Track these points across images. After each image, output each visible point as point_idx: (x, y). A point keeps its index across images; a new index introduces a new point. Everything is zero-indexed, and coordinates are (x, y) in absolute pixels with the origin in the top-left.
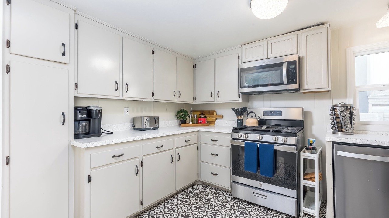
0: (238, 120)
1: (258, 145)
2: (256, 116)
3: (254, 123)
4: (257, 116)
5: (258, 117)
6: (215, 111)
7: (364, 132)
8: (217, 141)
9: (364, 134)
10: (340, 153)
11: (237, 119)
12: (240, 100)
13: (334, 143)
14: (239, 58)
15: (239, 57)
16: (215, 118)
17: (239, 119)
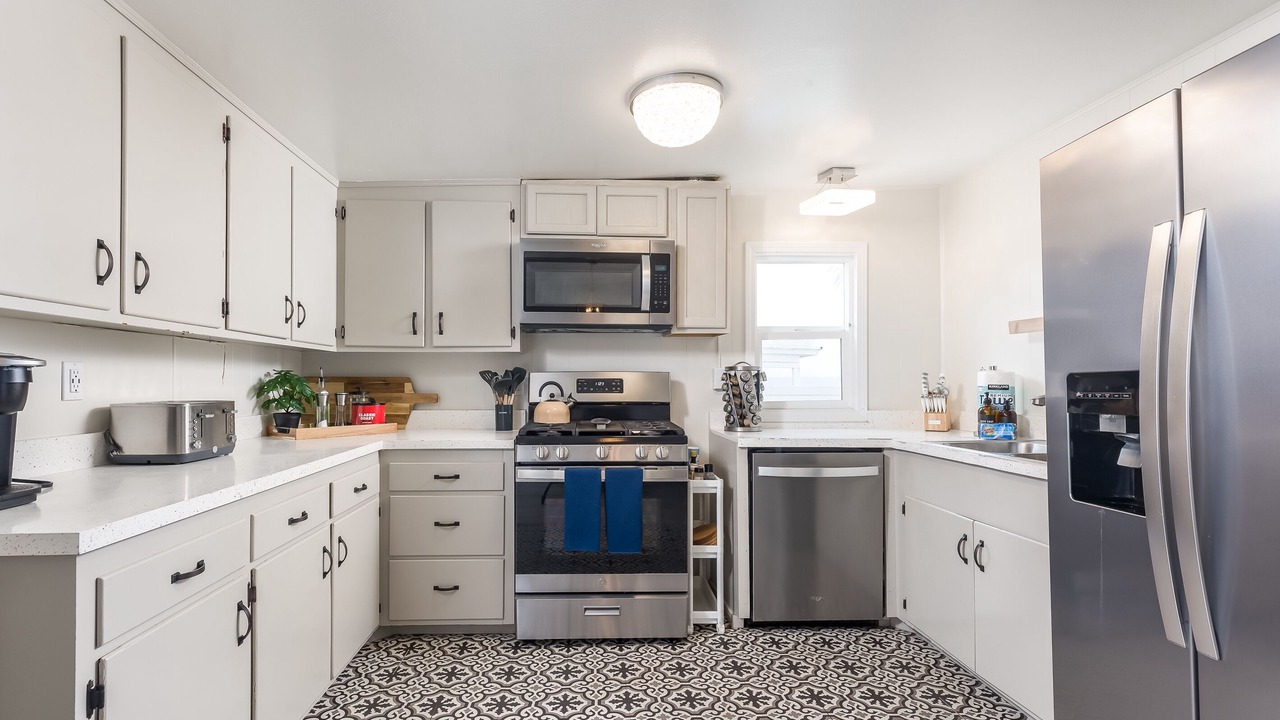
0: (499, 408)
1: (603, 473)
2: (562, 395)
3: (559, 415)
4: (567, 394)
5: (570, 396)
6: (409, 380)
7: (776, 424)
8: (457, 477)
9: (776, 428)
10: (763, 471)
11: (496, 406)
12: (516, 347)
13: (752, 451)
14: (513, 218)
15: (513, 212)
16: (407, 405)
17: (505, 403)
